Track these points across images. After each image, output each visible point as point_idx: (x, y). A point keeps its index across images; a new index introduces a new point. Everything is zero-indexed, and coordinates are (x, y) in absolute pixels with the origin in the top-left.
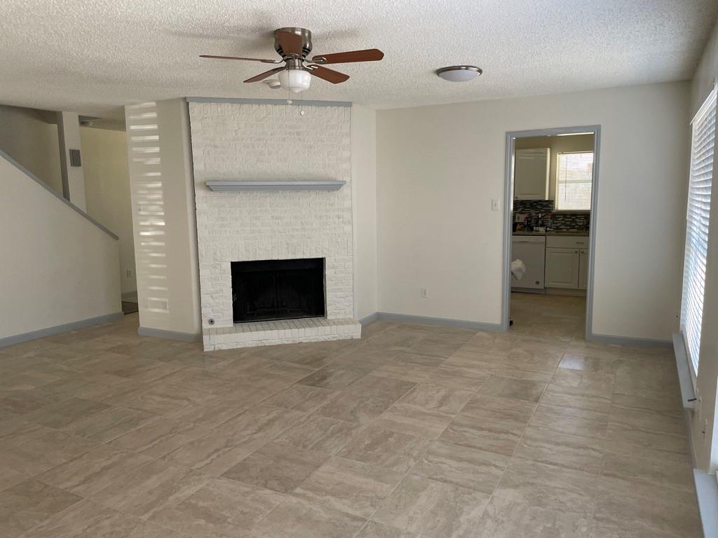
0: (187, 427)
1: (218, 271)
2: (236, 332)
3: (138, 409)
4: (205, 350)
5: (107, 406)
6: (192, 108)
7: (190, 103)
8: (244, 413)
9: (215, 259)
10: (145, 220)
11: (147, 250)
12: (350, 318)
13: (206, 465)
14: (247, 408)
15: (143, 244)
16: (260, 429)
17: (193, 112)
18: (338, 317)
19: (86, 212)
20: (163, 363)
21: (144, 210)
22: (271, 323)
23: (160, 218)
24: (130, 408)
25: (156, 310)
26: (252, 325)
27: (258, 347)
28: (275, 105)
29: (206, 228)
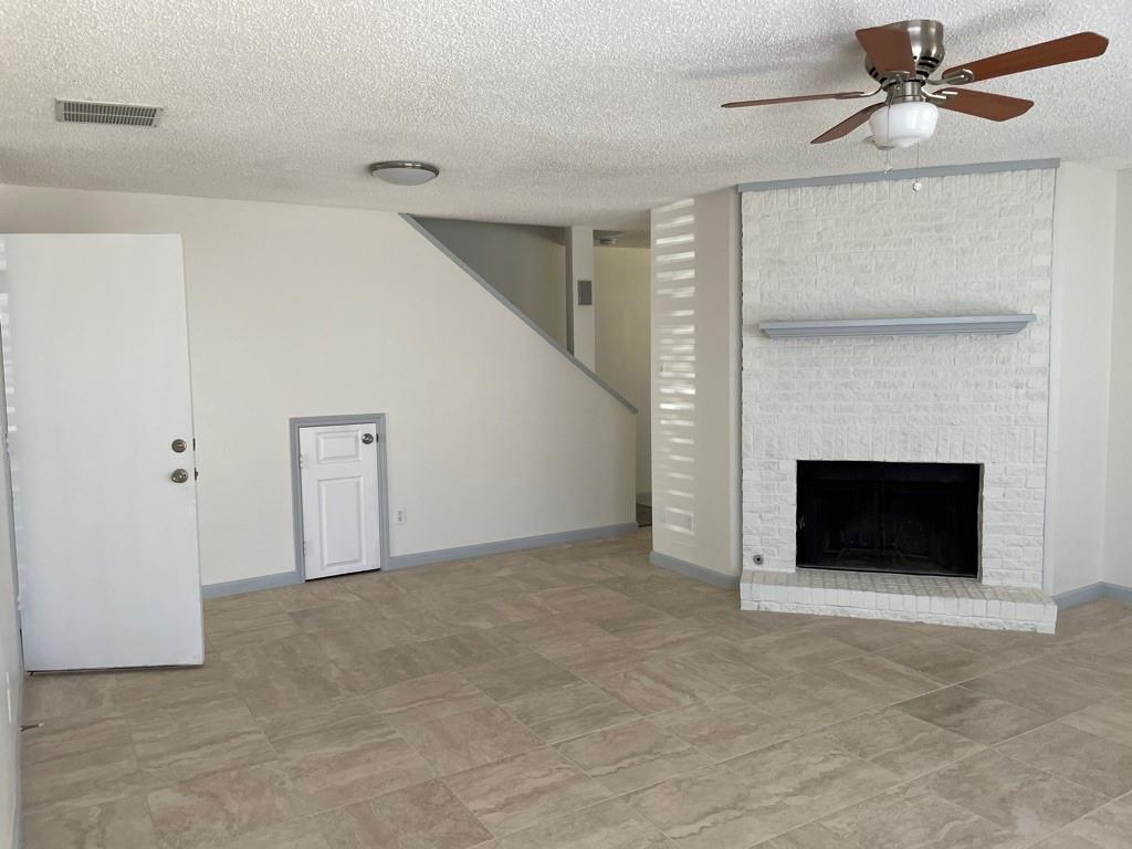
0: (680, 749)
1: (773, 474)
2: (798, 586)
3: (614, 695)
4: (742, 608)
5: (574, 679)
6: (746, 202)
7: (744, 195)
8: (780, 746)
9: (770, 455)
10: (667, 386)
11: (668, 433)
12: (1033, 590)
13: (689, 835)
14: (787, 736)
15: (663, 422)
16: (802, 789)
17: (749, 209)
18: (1007, 582)
19: (593, 371)
20: (673, 619)
21: (668, 370)
22: (865, 577)
23: (689, 382)
24: (604, 689)
25: (677, 529)
26: (829, 575)
27: (836, 618)
28: (896, 180)
29: (757, 401)
